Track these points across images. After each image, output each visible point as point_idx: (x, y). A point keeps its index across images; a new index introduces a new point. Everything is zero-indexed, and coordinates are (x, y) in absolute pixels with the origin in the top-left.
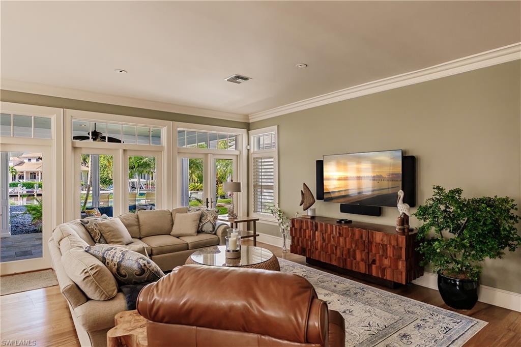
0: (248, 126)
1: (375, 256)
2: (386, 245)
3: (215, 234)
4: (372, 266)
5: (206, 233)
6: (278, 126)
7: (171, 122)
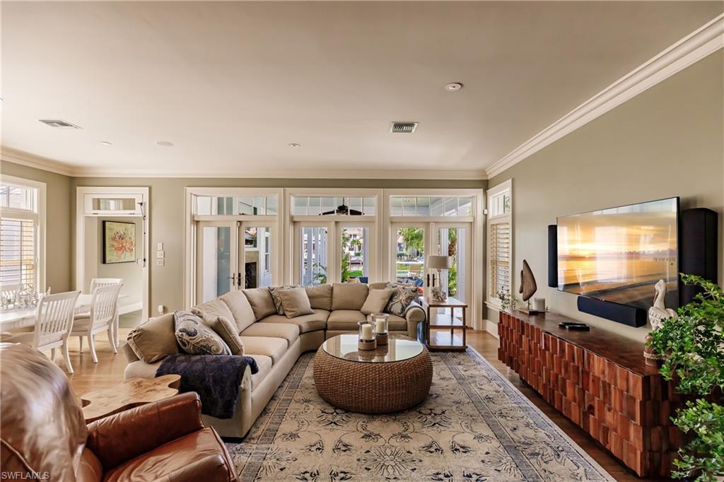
0: (485, 185)
1: (593, 400)
2: (610, 385)
3: (404, 317)
4: (588, 417)
5: (395, 314)
6: (513, 180)
7: (382, 189)
